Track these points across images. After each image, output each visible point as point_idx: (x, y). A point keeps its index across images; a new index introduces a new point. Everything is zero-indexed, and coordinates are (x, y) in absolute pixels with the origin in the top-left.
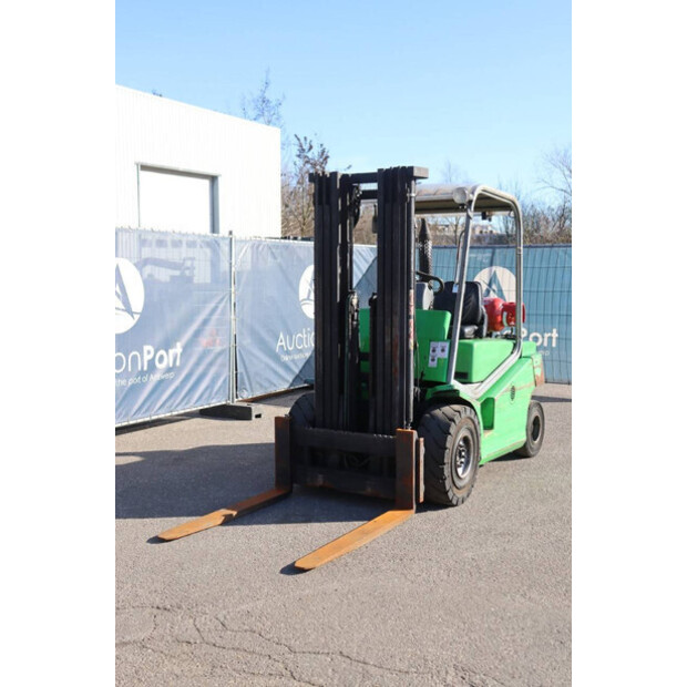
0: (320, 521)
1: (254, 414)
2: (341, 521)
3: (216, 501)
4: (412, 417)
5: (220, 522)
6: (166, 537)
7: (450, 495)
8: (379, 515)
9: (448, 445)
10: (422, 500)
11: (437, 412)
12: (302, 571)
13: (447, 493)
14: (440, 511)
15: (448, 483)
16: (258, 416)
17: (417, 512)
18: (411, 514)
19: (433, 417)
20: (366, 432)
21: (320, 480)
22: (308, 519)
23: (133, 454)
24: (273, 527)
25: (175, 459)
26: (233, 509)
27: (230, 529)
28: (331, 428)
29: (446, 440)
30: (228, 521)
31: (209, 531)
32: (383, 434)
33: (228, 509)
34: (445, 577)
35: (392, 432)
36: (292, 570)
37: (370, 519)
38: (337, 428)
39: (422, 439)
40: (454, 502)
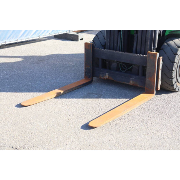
0: (105, 98)
1: (79, 38)
2: (116, 98)
3: (55, 84)
4: (156, 45)
5: (54, 96)
6: (25, 105)
7: (175, 86)
8: (136, 96)
9: (176, 61)
10: (159, 89)
11: (171, 43)
12: (92, 128)
13: (173, 85)
14: (169, 95)
15: (174, 81)
16: (82, 39)
17: (156, 94)
18: (153, 96)
19: (169, 45)
20: (132, 52)
21: (107, 76)
22: (99, 96)
23: (19, 57)
24: (81, 100)
25: (39, 60)
26: (61, 90)
27: (59, 100)
28: (113, 50)
29: (175, 58)
30: (58, 96)
31: (48, 101)
32: (140, 54)
33: (59, 89)
34: (170, 136)
35: (145, 53)
36: (87, 127)
37: (131, 97)
38: (116, 50)
39: (161, 57)
40: (177, 90)
